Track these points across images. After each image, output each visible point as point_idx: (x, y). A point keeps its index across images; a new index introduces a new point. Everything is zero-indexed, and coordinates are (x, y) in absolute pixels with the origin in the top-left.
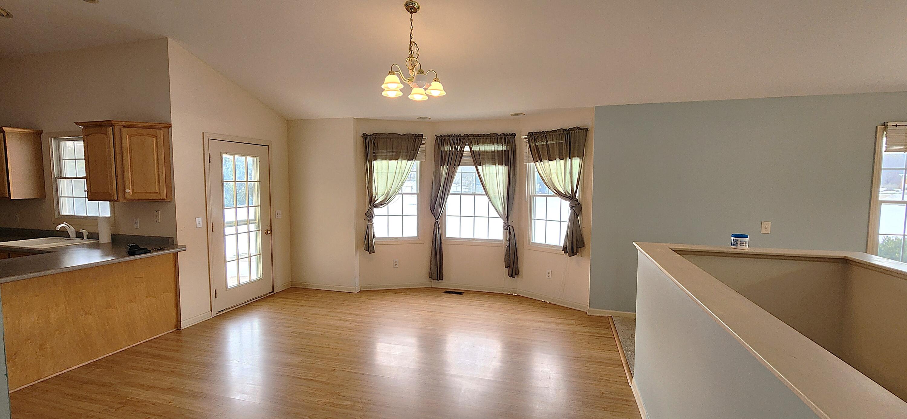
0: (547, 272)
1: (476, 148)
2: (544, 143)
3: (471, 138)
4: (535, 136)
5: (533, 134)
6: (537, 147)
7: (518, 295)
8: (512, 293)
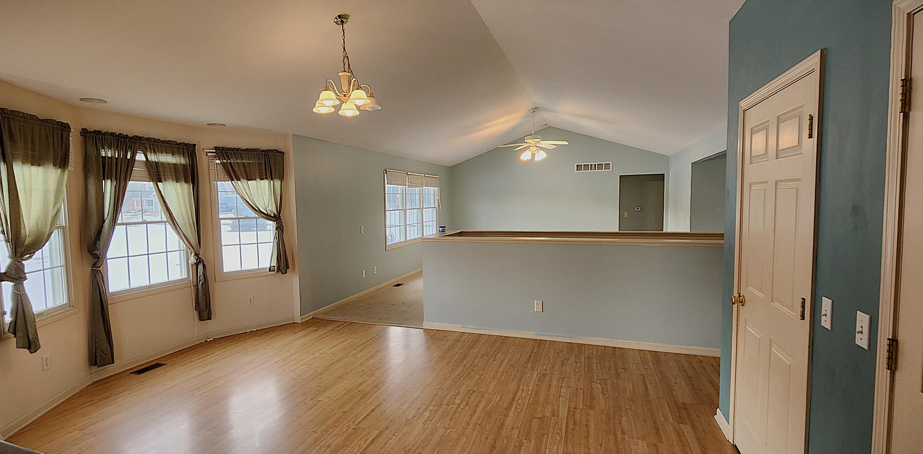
0: (248, 300)
1: (152, 157)
2: (239, 161)
3: (144, 142)
4: (226, 151)
5: (223, 150)
6: (230, 163)
7: (214, 339)
8: (206, 340)
